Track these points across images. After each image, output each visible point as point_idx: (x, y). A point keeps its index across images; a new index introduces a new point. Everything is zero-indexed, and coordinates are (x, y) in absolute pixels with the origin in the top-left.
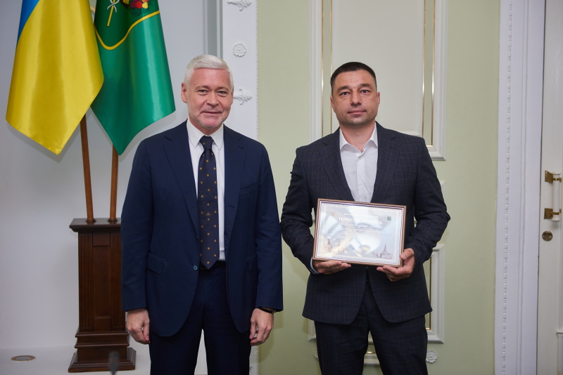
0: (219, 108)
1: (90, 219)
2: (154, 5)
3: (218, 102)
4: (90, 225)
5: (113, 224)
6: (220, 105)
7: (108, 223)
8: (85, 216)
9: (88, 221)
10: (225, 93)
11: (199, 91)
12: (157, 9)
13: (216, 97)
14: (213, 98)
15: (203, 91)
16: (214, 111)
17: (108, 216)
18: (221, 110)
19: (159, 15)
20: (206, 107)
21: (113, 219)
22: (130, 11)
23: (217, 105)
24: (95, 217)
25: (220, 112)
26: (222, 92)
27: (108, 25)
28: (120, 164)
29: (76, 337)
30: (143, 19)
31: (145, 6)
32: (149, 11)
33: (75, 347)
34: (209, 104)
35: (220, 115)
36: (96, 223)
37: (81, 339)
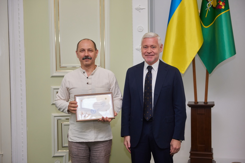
0: (152, 54)
1: (196, 102)
2: (227, 7)
3: (151, 51)
4: (196, 104)
5: (206, 104)
6: (153, 53)
7: (204, 104)
8: (194, 100)
9: (195, 103)
10: (155, 47)
11: (144, 47)
12: (229, 8)
13: (151, 49)
14: (150, 50)
15: (146, 47)
16: (149, 55)
17: (203, 101)
18: (154, 54)
19: (229, 11)
20: (146, 54)
21: (206, 102)
22: (216, 10)
23: (151, 52)
24: (198, 100)
25: (153, 55)
26: (153, 47)
27: (206, 17)
28: (209, 78)
29: (190, 153)
30: (222, 13)
31: (223, 7)
32: (225, 10)
33: (190, 157)
34: (147, 53)
35: (153, 56)
36: (198, 104)
37: (192, 154)
